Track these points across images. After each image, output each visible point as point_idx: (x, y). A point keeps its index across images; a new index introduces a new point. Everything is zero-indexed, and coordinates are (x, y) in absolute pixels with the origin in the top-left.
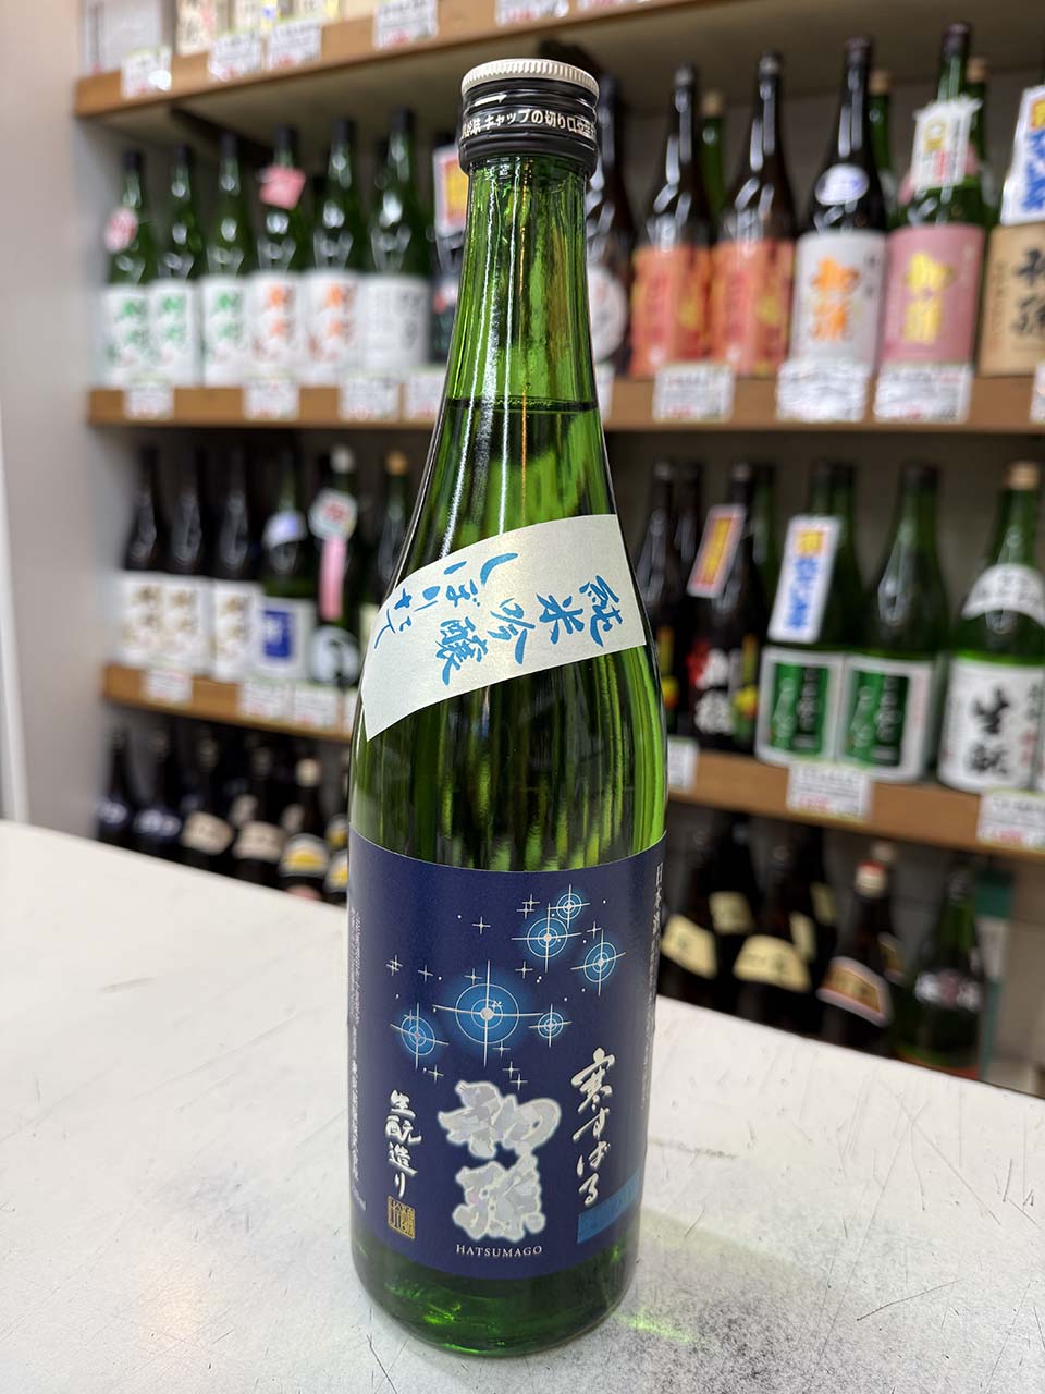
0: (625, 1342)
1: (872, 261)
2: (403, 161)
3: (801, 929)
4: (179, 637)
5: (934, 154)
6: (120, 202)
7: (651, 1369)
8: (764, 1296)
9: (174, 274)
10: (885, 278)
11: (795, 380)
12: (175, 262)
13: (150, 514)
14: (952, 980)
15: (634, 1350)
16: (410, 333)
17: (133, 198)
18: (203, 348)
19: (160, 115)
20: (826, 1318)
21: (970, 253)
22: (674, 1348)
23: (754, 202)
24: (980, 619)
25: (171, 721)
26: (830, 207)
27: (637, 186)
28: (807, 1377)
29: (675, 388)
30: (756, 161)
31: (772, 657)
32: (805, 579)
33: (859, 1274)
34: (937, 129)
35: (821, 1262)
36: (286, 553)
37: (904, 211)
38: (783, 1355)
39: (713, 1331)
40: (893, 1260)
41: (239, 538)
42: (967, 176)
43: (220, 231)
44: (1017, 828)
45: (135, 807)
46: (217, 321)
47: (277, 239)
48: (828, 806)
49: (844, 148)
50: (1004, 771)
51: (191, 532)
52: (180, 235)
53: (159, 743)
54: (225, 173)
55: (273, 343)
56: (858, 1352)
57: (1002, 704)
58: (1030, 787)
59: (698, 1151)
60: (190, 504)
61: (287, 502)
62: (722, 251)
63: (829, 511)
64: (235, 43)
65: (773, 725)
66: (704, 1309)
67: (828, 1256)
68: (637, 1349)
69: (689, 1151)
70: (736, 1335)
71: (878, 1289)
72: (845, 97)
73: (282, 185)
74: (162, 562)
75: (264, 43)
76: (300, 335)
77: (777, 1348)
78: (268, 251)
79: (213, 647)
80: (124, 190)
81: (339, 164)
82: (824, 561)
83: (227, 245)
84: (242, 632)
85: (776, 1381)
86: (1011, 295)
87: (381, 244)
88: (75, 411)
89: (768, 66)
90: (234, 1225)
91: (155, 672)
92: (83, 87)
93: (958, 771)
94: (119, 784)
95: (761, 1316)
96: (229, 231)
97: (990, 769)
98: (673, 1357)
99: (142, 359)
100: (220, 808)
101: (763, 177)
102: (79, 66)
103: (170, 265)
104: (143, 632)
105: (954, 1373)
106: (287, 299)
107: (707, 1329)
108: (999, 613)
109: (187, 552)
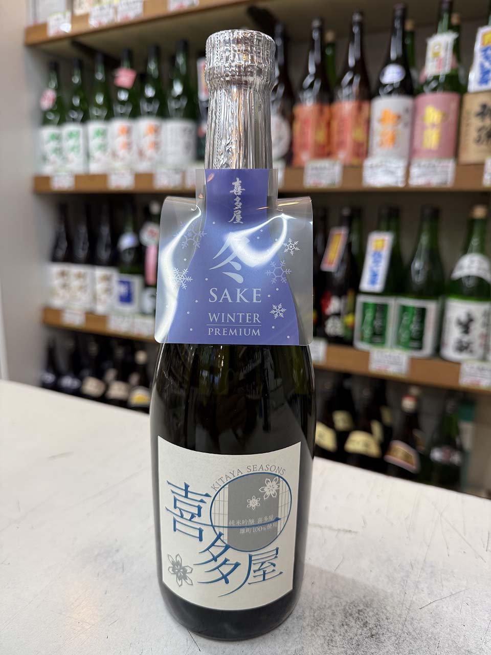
0: (309, 622)
1: (407, 110)
2: (182, 65)
3: (376, 428)
4: (79, 294)
5: (436, 59)
6: (47, 86)
7: (322, 634)
8: (375, 599)
9: (74, 120)
10: (413, 119)
11: (372, 167)
12: (75, 115)
13: (64, 235)
14: (448, 451)
15: (313, 625)
16: (187, 147)
17: (53, 84)
18: (88, 156)
19: (66, 44)
20: (405, 608)
21: (454, 105)
22: (333, 624)
23: (351, 82)
24: (460, 280)
25: (76, 334)
26: (387, 85)
27: (295, 76)
28: (398, 636)
29: (314, 172)
30: (351, 62)
31: (361, 299)
32: (376, 262)
33: (419, 587)
34: (437, 47)
35: (401, 581)
36: (130, 253)
37: (422, 86)
38: (385, 626)
39: (351, 615)
40: (435, 580)
41: (107, 246)
42: (452, 69)
43: (95, 100)
44: (478, 378)
45: (59, 375)
46: (95, 142)
47: (123, 103)
48: (388, 369)
49: (393, 55)
50: (471, 352)
51: (84, 243)
52: (76, 102)
53: (70, 344)
54: (97, 71)
55: (122, 152)
56: (421, 624)
57: (470, 320)
58: (484, 359)
59: (339, 530)
60: (83, 230)
61: (129, 228)
62: (336, 107)
63: (388, 229)
64: (102, 9)
65: (362, 332)
66: (346, 605)
67: (404, 578)
68: (315, 625)
69: (335, 530)
70: (362, 617)
71: (429, 594)
72: (393, 31)
73: (125, 77)
74: (70, 258)
75: (116, 10)
76: (135, 148)
77: (382, 623)
78: (118, 109)
79: (95, 298)
80: (49, 80)
81: (152, 67)
82: (385, 253)
83: (99, 106)
84: (108, 291)
85: (382, 638)
86: (473, 126)
87: (173, 105)
88: (27, 186)
89: (357, 18)
90: (116, 570)
91: (68, 311)
92: (29, 31)
93: (450, 352)
94: (51, 364)
95: (373, 608)
96: (100, 99)
97: (465, 351)
98: (332, 628)
99: (59, 161)
100: (99, 375)
101: (355, 70)
102: (26, 21)
103: (72, 117)
104: (61, 292)
105: (468, 633)
106: (128, 132)
107: (348, 615)
108: (468, 277)
109: (82, 253)
